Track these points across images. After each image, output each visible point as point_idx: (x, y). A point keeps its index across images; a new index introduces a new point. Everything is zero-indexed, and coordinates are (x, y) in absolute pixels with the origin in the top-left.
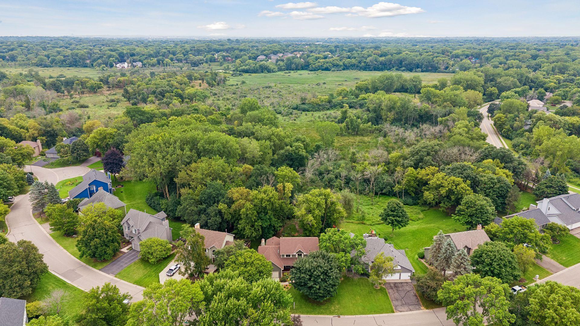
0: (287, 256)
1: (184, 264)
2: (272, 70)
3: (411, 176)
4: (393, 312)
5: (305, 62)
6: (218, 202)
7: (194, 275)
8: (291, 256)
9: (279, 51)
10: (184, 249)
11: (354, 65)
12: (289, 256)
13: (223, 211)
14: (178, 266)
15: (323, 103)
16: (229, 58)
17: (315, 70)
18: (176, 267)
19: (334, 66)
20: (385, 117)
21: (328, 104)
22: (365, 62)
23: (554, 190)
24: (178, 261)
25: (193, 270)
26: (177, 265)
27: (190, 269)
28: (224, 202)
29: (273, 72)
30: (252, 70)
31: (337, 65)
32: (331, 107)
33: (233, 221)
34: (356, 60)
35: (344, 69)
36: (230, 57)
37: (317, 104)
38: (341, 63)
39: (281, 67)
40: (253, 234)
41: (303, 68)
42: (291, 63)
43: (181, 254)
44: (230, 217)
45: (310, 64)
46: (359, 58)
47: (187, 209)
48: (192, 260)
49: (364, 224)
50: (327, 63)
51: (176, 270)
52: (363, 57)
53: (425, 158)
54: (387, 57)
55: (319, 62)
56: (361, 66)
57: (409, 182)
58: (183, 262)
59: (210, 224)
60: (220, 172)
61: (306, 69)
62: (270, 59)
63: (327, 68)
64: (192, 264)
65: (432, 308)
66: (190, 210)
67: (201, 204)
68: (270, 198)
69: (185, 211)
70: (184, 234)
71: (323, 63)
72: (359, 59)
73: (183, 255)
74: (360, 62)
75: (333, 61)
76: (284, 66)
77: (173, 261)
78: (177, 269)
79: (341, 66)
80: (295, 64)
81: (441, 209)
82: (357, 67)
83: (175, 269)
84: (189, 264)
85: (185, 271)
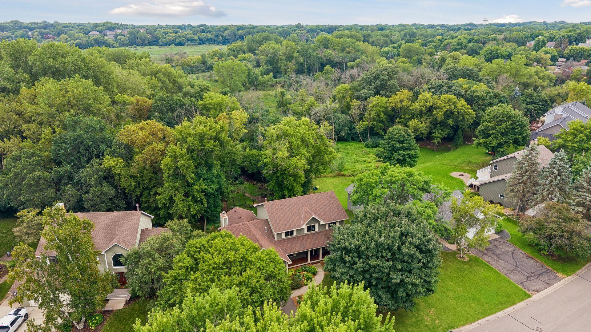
0: (287, 234)
1: (41, 306)
2: (112, 45)
3: (380, 106)
4: (529, 296)
5: (152, 37)
6: (99, 155)
7: (73, 326)
8: (295, 234)
9: (116, 27)
10: (37, 263)
11: (211, 39)
12: (292, 233)
13: (116, 171)
14: (22, 312)
15: (196, 64)
16: (50, 36)
17: (165, 45)
18: (14, 317)
19: (188, 40)
20: (285, 68)
21: (203, 65)
22: (222, 36)
23: (537, 106)
24: (21, 300)
25: (70, 314)
26: (19, 310)
27: (61, 314)
28: (114, 154)
29: (113, 47)
30: (85, 45)
31: (192, 40)
32: (207, 69)
33: (138, 193)
34: (213, 34)
35: (200, 44)
36: (50, 34)
37: (188, 66)
38: (196, 37)
39: (123, 41)
40: (192, 209)
41: (150, 44)
42: (136, 38)
43: (29, 280)
44: (133, 183)
45: (159, 39)
46: (215, 31)
47: (23, 179)
48: (64, 289)
49: (343, 175)
50: (180, 37)
51: (16, 325)
52: (219, 31)
53: (389, 82)
54: (245, 31)
55: (170, 36)
56: (219, 40)
57: (378, 115)
58: (36, 299)
59: (90, 203)
60: (91, 101)
61: (155, 45)
62: (106, 35)
63: (181, 42)
64: (65, 298)
65: (573, 272)
66: (33, 179)
67: (59, 164)
68: (219, 132)
69: (19, 184)
70: (26, 233)
71: (174, 38)
72: (215, 33)
73: (35, 281)
74: (217, 36)
75: (186, 35)
76: (127, 41)
77: (6, 302)
78: (20, 320)
79: (196, 40)
80: (141, 38)
81: (435, 141)
82: (214, 41)
83: (12, 324)
84: (56, 300)
85: (47, 323)
